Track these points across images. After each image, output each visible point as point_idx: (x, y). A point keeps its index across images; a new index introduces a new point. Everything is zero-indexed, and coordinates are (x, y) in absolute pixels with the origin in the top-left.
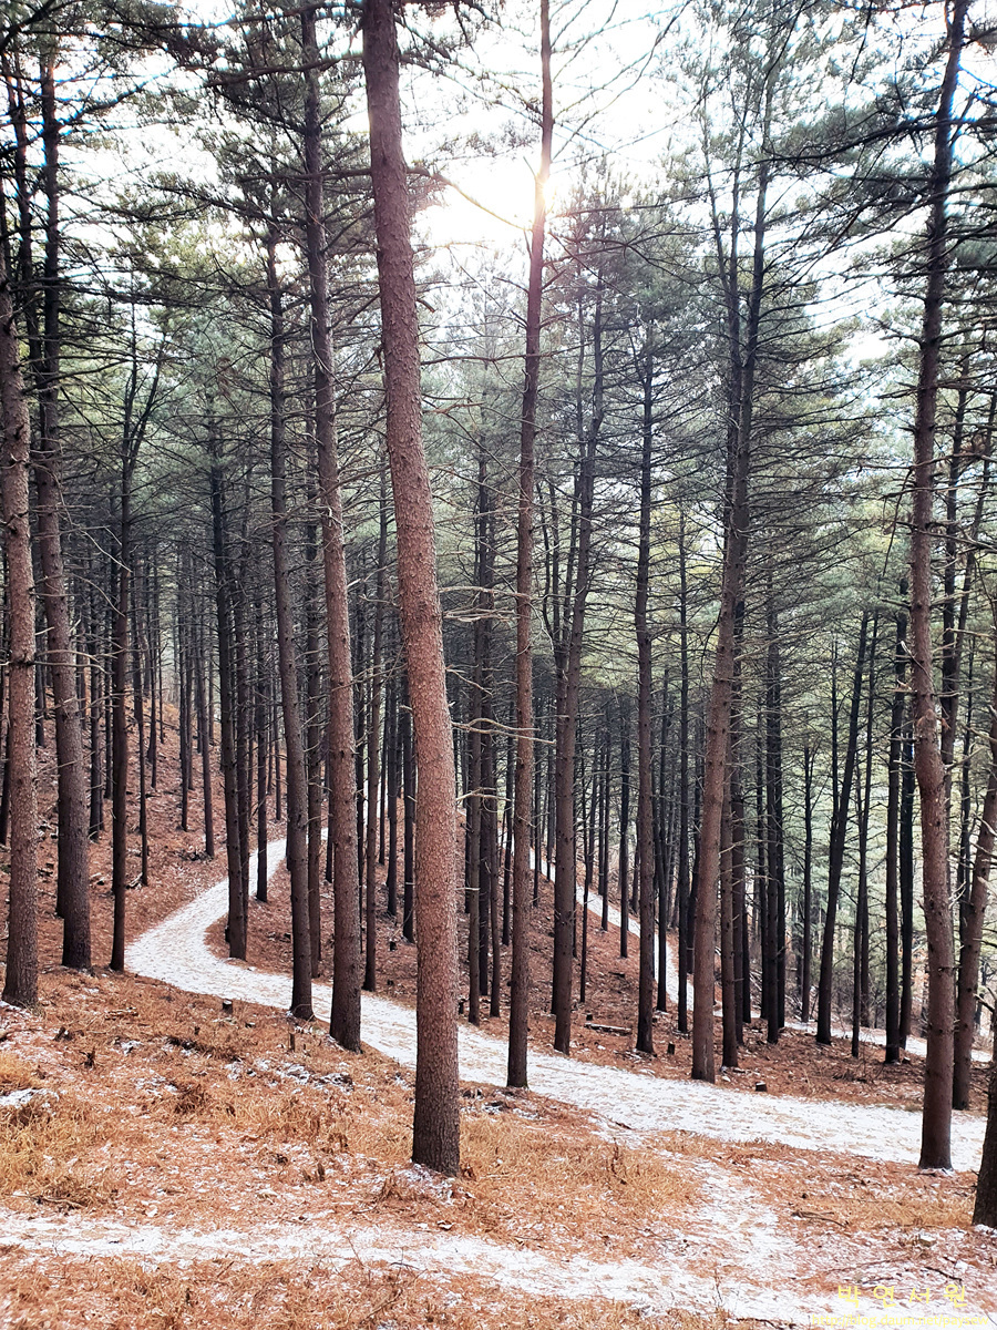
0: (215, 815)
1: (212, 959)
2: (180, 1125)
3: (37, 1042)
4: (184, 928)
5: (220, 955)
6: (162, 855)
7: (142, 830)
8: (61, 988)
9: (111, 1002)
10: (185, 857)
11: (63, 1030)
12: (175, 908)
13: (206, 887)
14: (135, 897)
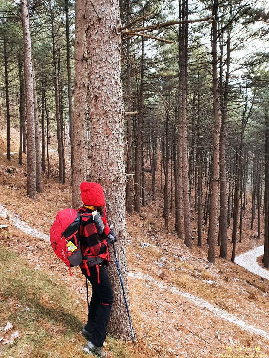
0: (261, 227)
1: (258, 266)
2: (250, 302)
3: (214, 271)
4: (250, 256)
5: (261, 265)
6: (245, 235)
7: (240, 227)
8: (219, 261)
9: (231, 268)
10: (251, 237)
11: (220, 270)
12: (248, 250)
13: (257, 246)
14: (238, 244)
